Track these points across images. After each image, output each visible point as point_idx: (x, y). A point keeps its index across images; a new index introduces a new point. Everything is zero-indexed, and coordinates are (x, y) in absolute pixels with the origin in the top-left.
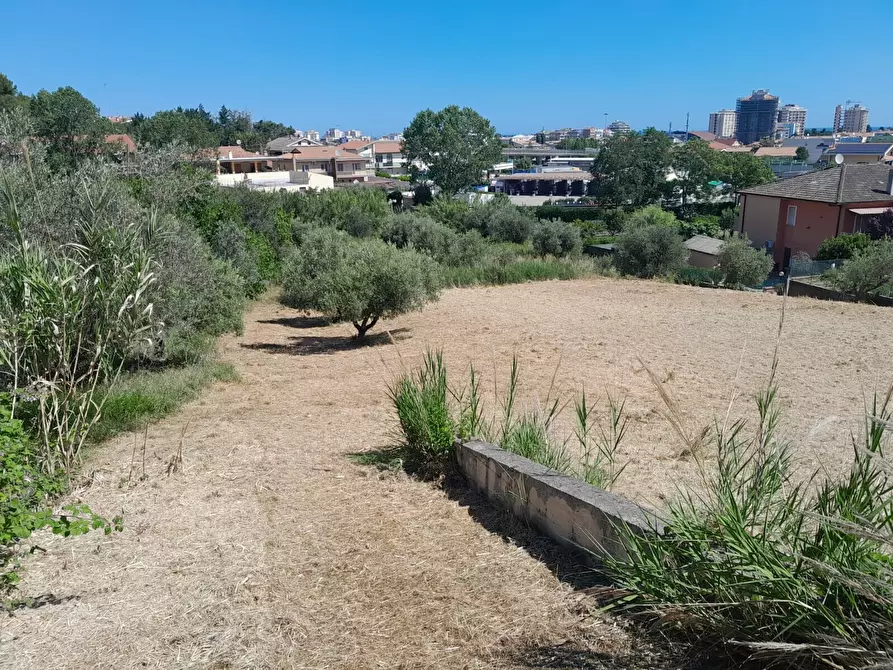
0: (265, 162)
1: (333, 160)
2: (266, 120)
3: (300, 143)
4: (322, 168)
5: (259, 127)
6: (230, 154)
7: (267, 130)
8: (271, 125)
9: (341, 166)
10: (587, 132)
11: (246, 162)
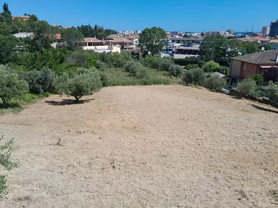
0: (102, 42)
1: (123, 42)
2: (109, 29)
3: (117, 36)
4: (120, 45)
5: (106, 31)
6: (92, 40)
7: (109, 32)
8: (110, 30)
9: (126, 44)
10: (218, 33)
11: (96, 43)
